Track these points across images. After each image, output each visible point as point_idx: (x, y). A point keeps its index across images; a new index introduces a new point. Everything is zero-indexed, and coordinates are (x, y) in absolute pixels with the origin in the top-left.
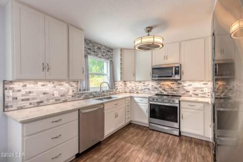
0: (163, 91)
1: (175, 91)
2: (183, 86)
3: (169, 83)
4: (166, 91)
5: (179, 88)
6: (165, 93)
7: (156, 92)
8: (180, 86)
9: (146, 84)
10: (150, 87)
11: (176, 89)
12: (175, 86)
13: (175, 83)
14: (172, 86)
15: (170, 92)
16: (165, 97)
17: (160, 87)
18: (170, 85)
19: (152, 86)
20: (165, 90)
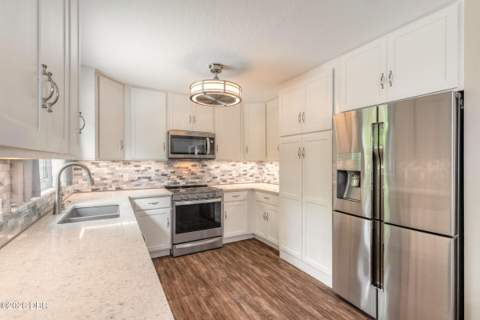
0: (178, 181)
1: (198, 178)
2: (209, 170)
3: (188, 164)
4: (183, 179)
5: (203, 172)
6: (182, 183)
7: (166, 183)
8: (205, 169)
9: (142, 168)
10: (152, 173)
11: (199, 174)
12: (197, 170)
13: (197, 163)
14: (193, 169)
15: (190, 180)
16: (182, 190)
17: (174, 172)
18: (190, 167)
19: (157, 171)
20: (181, 178)
